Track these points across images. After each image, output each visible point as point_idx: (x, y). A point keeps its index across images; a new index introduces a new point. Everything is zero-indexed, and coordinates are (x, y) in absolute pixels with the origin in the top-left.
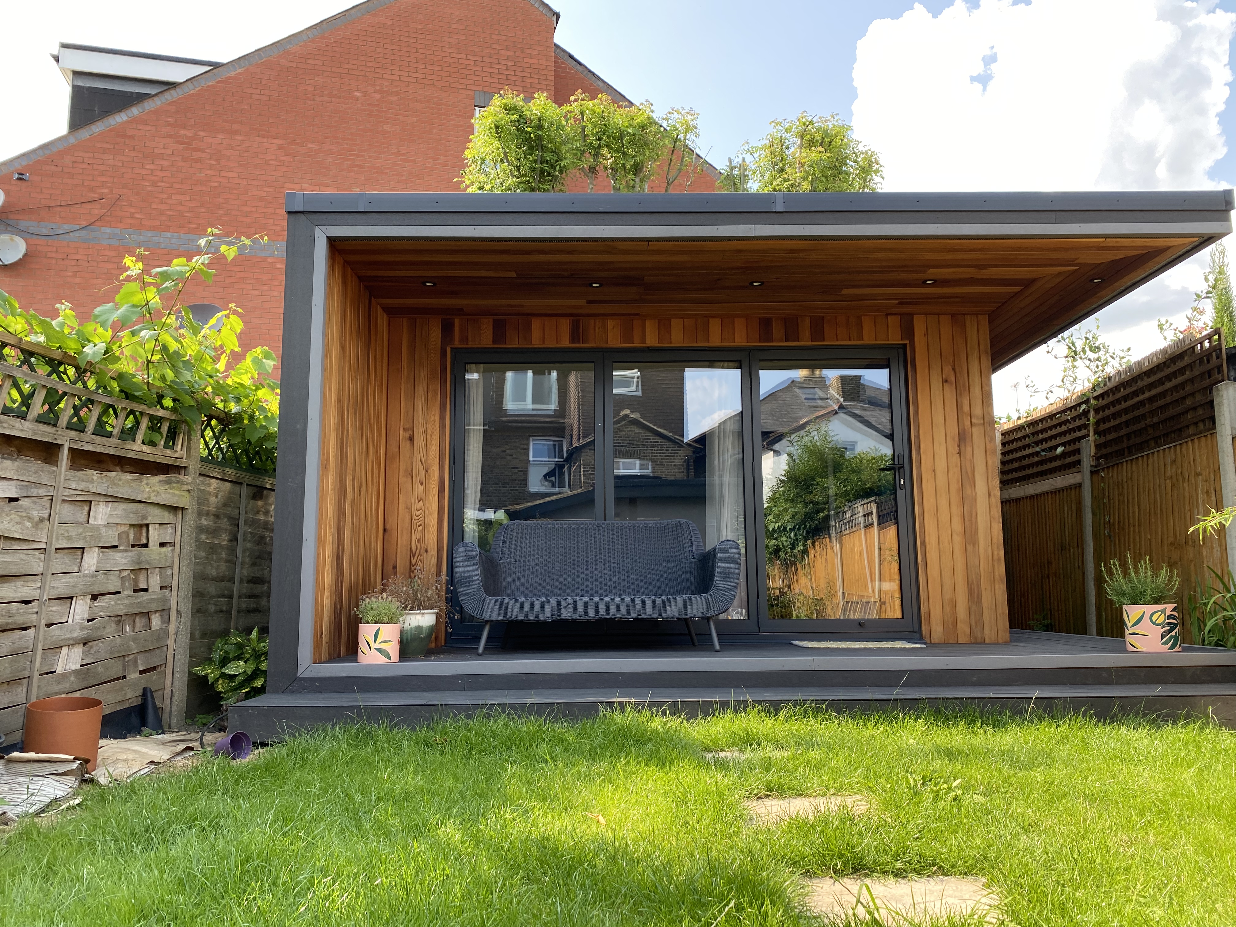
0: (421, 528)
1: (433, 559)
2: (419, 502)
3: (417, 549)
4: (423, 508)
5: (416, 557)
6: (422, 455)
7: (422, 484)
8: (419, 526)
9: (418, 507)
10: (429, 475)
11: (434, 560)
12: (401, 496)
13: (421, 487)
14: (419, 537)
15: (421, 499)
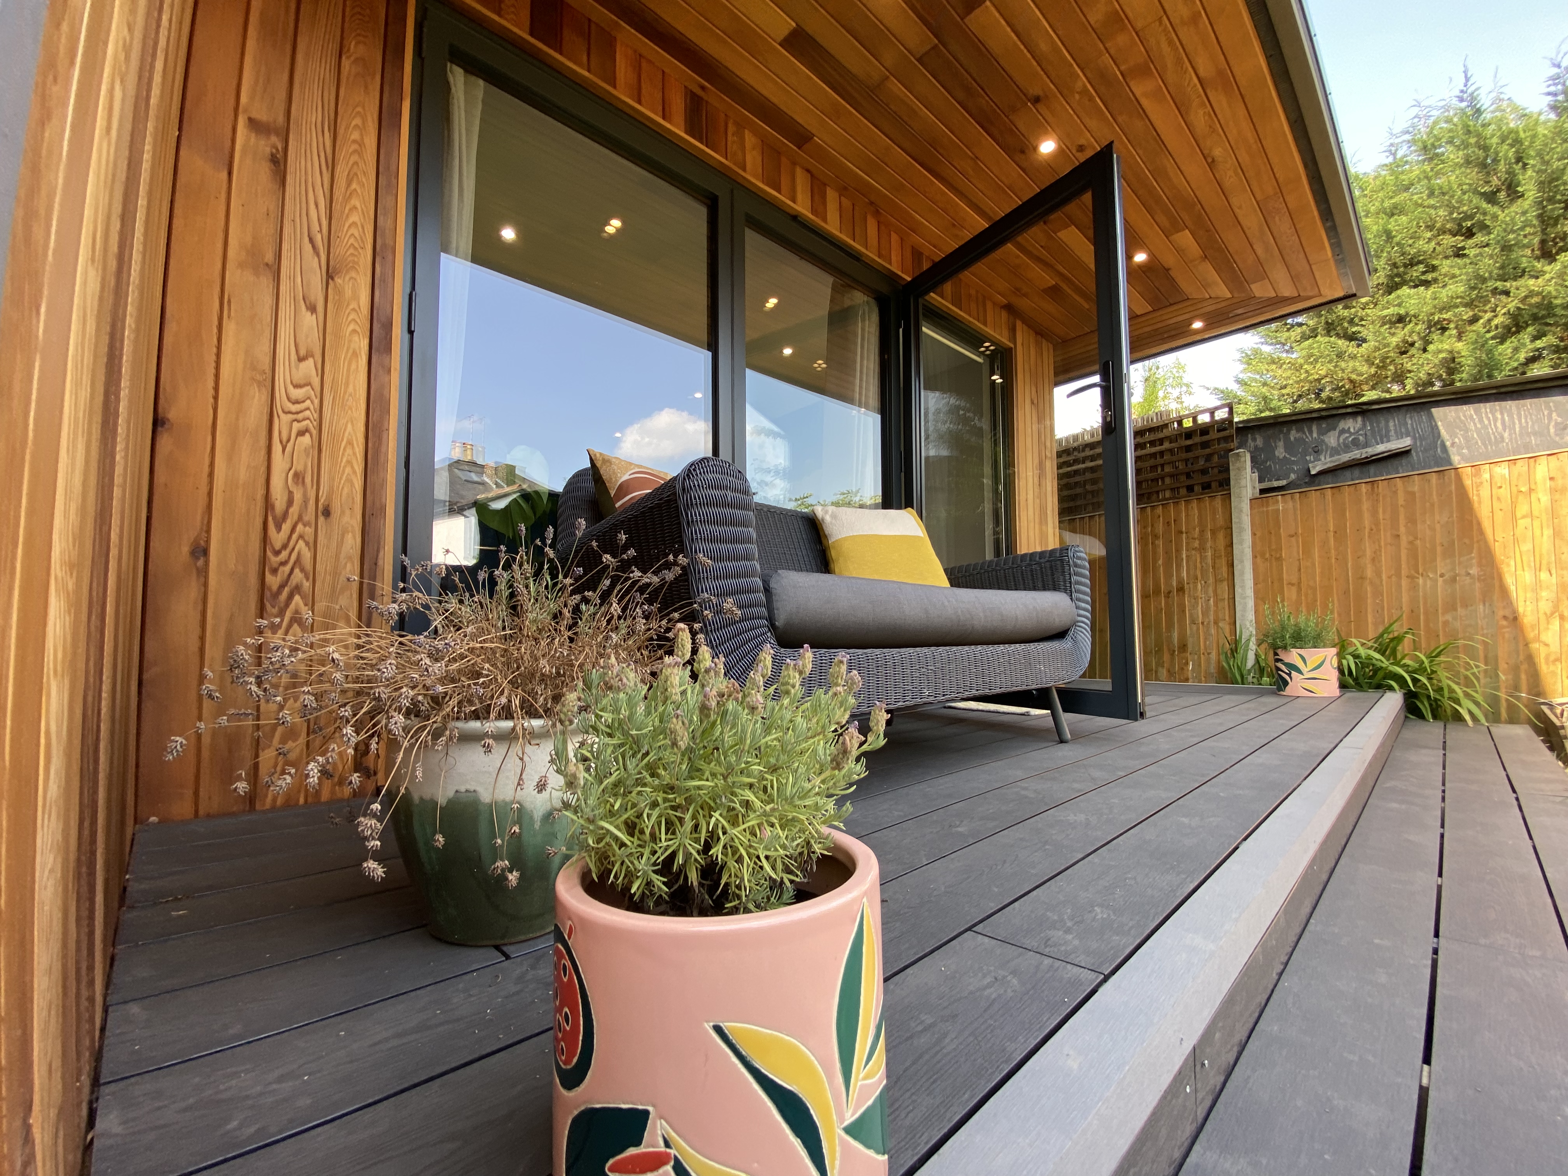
0: (306, 439)
1: (349, 537)
2: (301, 359)
3: (290, 502)
4: (316, 381)
5: (286, 527)
6: (315, 227)
7: (312, 309)
8: (301, 433)
9: (298, 377)
10: (339, 292)
11: (352, 542)
12: (230, 328)
13: (309, 320)
14: (298, 466)
15: (309, 355)
